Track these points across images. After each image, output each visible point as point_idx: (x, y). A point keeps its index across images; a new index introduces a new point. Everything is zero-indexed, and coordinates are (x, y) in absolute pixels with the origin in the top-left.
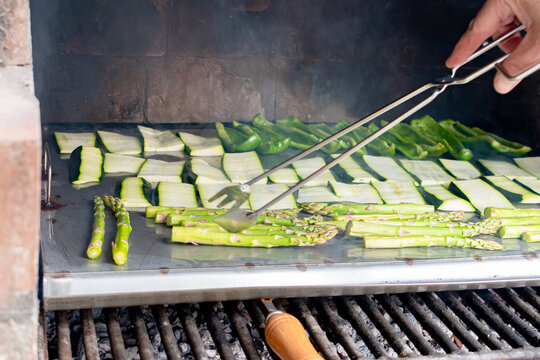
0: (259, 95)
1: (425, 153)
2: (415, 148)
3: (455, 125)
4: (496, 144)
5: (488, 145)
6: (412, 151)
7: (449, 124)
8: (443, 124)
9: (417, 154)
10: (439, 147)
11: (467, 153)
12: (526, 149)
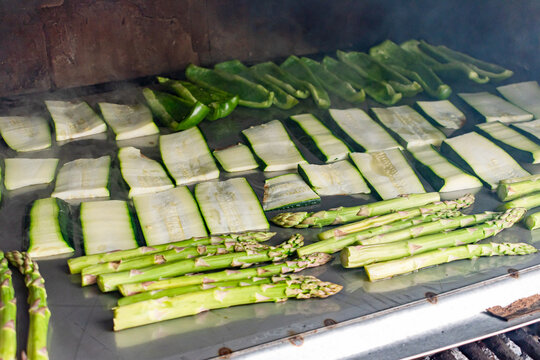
1: (398, 96)
2: (385, 87)
3: (419, 46)
4: (473, 75)
5: (464, 75)
6: (381, 93)
7: (412, 45)
8: (405, 47)
9: (388, 97)
10: (414, 87)
11: (445, 89)
12: (508, 73)
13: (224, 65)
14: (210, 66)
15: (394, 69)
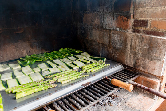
0: (25, 51)
3: (67, 49)
4: (76, 52)
5: (75, 52)
6: (61, 57)
8: (65, 49)
9: (63, 57)
10: (67, 55)
11: (72, 55)
12: (82, 51)
13: (33, 55)
14: (30, 56)
15: (63, 53)
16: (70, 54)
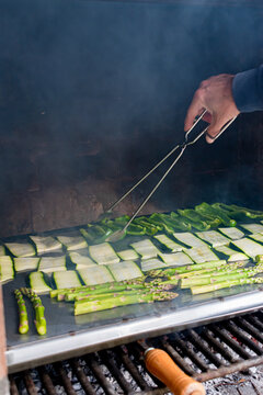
0: (101, 206)
1: (209, 226)
2: (202, 223)
3: (220, 206)
4: (248, 214)
5: (244, 215)
6: (201, 226)
7: (217, 205)
8: (213, 206)
9: (204, 227)
10: (216, 221)
11: (233, 222)
13: (120, 218)
14: (113, 220)
15: (207, 216)
16: (228, 221)
